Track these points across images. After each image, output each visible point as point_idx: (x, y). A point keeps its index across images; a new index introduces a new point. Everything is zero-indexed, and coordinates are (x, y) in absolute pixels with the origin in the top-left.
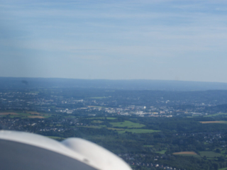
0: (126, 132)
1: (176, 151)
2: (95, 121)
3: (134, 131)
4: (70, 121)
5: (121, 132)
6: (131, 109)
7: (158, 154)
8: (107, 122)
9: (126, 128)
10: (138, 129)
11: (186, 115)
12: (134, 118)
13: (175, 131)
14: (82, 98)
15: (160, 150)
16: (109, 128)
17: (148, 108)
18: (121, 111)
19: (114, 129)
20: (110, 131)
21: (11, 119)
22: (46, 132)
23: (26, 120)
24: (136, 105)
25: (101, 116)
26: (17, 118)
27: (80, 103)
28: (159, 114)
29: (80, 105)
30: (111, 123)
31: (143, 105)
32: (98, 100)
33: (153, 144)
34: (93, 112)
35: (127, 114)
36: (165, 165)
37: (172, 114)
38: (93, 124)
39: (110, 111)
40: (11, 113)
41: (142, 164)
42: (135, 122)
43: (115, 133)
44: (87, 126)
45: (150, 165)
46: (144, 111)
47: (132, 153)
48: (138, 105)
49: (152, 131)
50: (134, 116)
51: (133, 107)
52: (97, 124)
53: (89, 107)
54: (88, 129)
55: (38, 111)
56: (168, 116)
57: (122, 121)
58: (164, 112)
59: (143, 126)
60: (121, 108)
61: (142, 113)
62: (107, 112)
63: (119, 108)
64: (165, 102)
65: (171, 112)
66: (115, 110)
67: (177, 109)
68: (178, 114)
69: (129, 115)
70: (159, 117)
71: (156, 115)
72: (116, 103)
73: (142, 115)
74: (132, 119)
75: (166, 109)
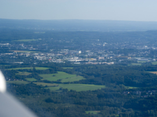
0: (60, 89)
2: (21, 73)
3: (70, 87)
6: (64, 54)
8: (35, 74)
11: (130, 62)
14: (8, 40)
16: (39, 84)
17: (84, 52)
18: (52, 57)
19: (44, 84)
20: (40, 87)
27: (5, 47)
28: (98, 61)
31: (77, 49)
32: (26, 43)
33: (98, 109)
35: (60, 61)
38: (17, 77)
39: (39, 57)
42: (70, 73)
46: (79, 56)
50: (68, 64)
51: (66, 51)
53: (16, 52)
56: (109, 64)
57: (55, 73)
58: (103, 58)
59: (80, 78)
60: (52, 53)
61: (78, 59)
62: (36, 58)
63: (51, 53)
64: (102, 45)
65: (111, 57)
66: (46, 56)
67: (118, 54)
68: (120, 60)
69: (62, 62)
70: (99, 64)
71: (94, 61)
72: (47, 47)
73: (77, 62)
74: (66, 68)
75: (106, 54)
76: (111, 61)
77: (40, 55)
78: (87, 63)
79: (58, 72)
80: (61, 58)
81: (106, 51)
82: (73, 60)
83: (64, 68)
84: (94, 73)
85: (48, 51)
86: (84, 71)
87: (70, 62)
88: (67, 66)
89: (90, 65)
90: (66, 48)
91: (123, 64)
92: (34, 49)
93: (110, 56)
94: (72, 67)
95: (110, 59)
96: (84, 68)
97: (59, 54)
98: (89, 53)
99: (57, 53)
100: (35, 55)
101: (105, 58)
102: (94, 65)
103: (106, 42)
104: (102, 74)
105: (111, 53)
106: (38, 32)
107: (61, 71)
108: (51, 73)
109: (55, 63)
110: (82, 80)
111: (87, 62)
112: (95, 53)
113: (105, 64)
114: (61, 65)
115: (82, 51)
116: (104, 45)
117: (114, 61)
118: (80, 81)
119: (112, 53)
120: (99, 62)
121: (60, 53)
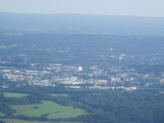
6: (53, 71)
8: (3, 104)
28: (109, 84)
30: (13, 107)
31: (75, 63)
35: (46, 83)
39: (11, 75)
42: (63, 103)
46: (79, 75)
50: (60, 88)
51: (58, 67)
56: (128, 89)
57: (38, 103)
58: (119, 80)
60: (34, 70)
61: (76, 81)
62: (6, 77)
63: (32, 69)
64: (118, 58)
65: (132, 79)
66: (23, 75)
67: (145, 73)
68: (147, 84)
69: (50, 84)
70: (111, 89)
71: (103, 85)
72: (26, 59)
73: (75, 85)
74: (56, 95)
75: (123, 73)
76: (132, 85)
77: (13, 73)
78: (91, 87)
79: (42, 101)
80: (48, 78)
81: (123, 69)
82: (69, 83)
83: (53, 95)
84: (103, 104)
85: (27, 67)
86: (86, 100)
87: (63, 85)
88: (59, 93)
89: (97, 91)
90: (57, 62)
91: (151, 91)
92: (4, 62)
93: (131, 76)
94: (66, 93)
95: (130, 82)
96: (86, 96)
97: (45, 72)
98: (96, 71)
99: (43, 70)
100: (4, 73)
101: (122, 79)
102: (102, 91)
103: (124, 53)
104: (116, 106)
105: (131, 72)
106: (11, 34)
107: (48, 100)
108: (32, 103)
109: (38, 87)
110: (83, 116)
111: (92, 85)
112: (105, 70)
113: (121, 89)
114: (49, 90)
115: (84, 68)
116: (120, 58)
117: (137, 84)
118: (79, 117)
119: (134, 72)
120: (112, 85)
121: (47, 70)
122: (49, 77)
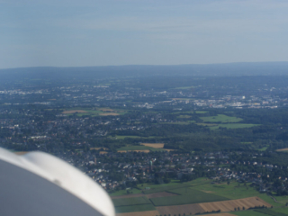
0: (220, 128)
1: (280, 148)
2: (181, 116)
3: (229, 126)
4: (151, 117)
5: (214, 128)
6: (226, 100)
7: (257, 151)
8: (196, 117)
9: (219, 123)
10: (234, 123)
12: (230, 112)
13: (279, 124)
14: (165, 89)
15: (260, 147)
16: (199, 124)
17: (248, 98)
18: (213, 103)
19: (204, 125)
20: (201, 127)
21: (79, 117)
22: (123, 131)
23: (97, 118)
24: (232, 95)
25: (189, 110)
26: (87, 116)
27: (162, 95)
28: (261, 105)
29: (163, 98)
30: (201, 118)
31: (241, 94)
32: (183, 91)
33: (251, 141)
34: (179, 105)
35: (221, 106)
36: (264, 163)
37: (277, 104)
38: (178, 120)
39: (199, 103)
40: (79, 111)
41: (237, 163)
42: (230, 115)
43: (206, 130)
44: (172, 122)
45: (247, 163)
46: (242, 101)
47: (226, 150)
48: (235, 95)
49: (251, 125)
50: (230, 108)
51: (229, 98)
52: (185, 120)
53: (174, 99)
54: (173, 125)
55: (111, 108)
57: (215, 115)
59: (240, 119)
61: (240, 104)
64: (269, 90)
65: (276, 101)
70: (261, 108)
92: (194, 96)
101: (269, 102)
108: (211, 116)
109: (216, 109)
115: (246, 97)
116: (271, 90)
122: (223, 103)
